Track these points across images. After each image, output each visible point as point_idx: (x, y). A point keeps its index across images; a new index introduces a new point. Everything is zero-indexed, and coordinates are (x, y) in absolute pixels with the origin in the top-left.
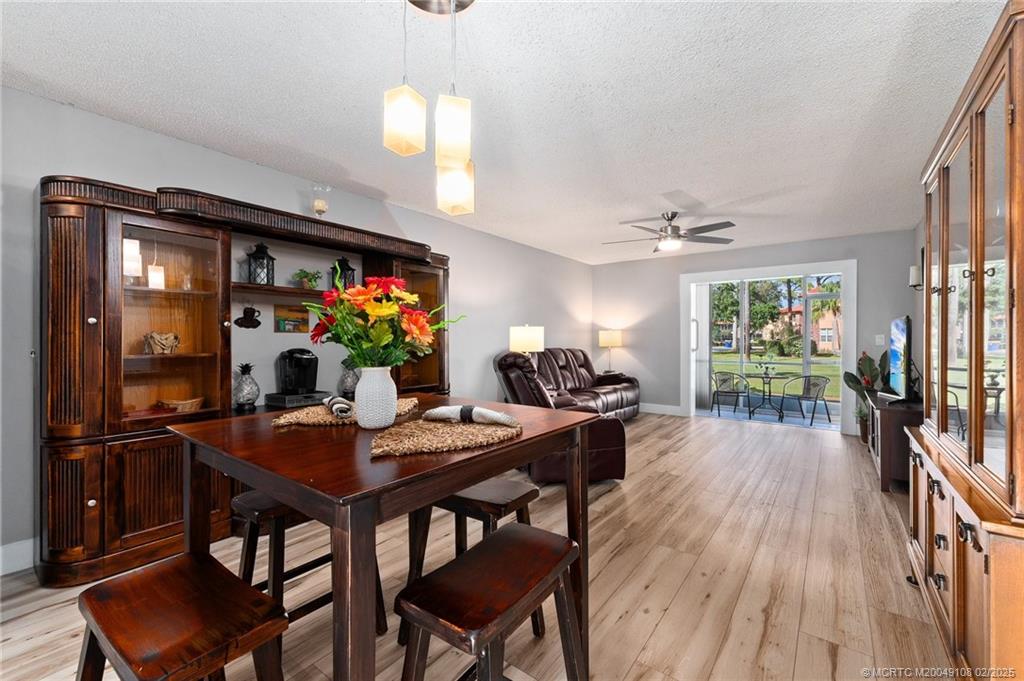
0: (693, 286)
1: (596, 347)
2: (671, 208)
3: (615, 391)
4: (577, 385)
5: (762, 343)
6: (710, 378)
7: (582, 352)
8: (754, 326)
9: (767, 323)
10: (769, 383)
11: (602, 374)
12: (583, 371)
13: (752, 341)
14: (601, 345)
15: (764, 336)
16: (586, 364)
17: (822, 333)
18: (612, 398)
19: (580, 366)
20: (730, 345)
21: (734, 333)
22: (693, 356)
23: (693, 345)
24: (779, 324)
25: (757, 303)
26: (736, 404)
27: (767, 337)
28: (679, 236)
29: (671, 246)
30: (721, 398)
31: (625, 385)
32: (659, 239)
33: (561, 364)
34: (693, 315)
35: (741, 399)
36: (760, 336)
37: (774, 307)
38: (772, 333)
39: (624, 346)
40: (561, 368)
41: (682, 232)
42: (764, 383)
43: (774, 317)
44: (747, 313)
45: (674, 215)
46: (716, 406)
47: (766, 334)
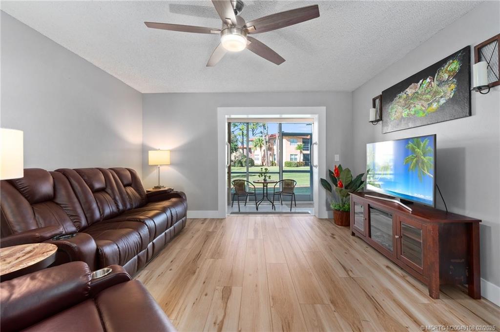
1: (146, 166)
3: (164, 210)
4: (121, 207)
7: (129, 170)
11: (151, 190)
12: (130, 190)
14: (150, 163)
16: (134, 182)
17: (256, 157)
18: (160, 219)
19: (125, 186)
31: (174, 200)
33: (97, 186)
37: (236, 145)
39: (172, 164)
40: (95, 191)
42: (264, 186)
43: (236, 150)
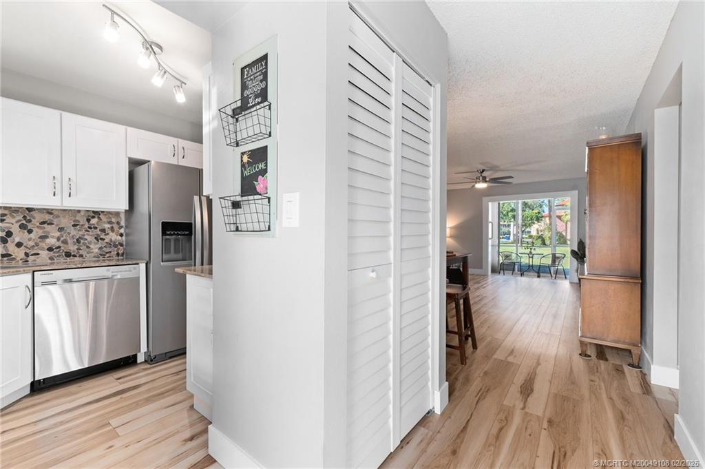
0: (490, 204)
2: (482, 167)
5: (531, 237)
6: (499, 255)
8: (525, 225)
9: (534, 223)
10: (532, 257)
13: (524, 236)
15: (532, 232)
20: (509, 238)
21: (511, 230)
22: (490, 242)
23: (490, 236)
24: (542, 223)
25: (527, 210)
26: (513, 270)
27: (534, 233)
28: (486, 182)
29: (481, 186)
30: (505, 267)
32: (476, 182)
34: (490, 220)
35: (516, 267)
36: (529, 232)
37: (539, 213)
38: (537, 230)
41: (487, 180)
42: (529, 257)
43: (538, 219)
44: (520, 217)
45: (483, 171)
46: (502, 271)
47: (533, 230)
